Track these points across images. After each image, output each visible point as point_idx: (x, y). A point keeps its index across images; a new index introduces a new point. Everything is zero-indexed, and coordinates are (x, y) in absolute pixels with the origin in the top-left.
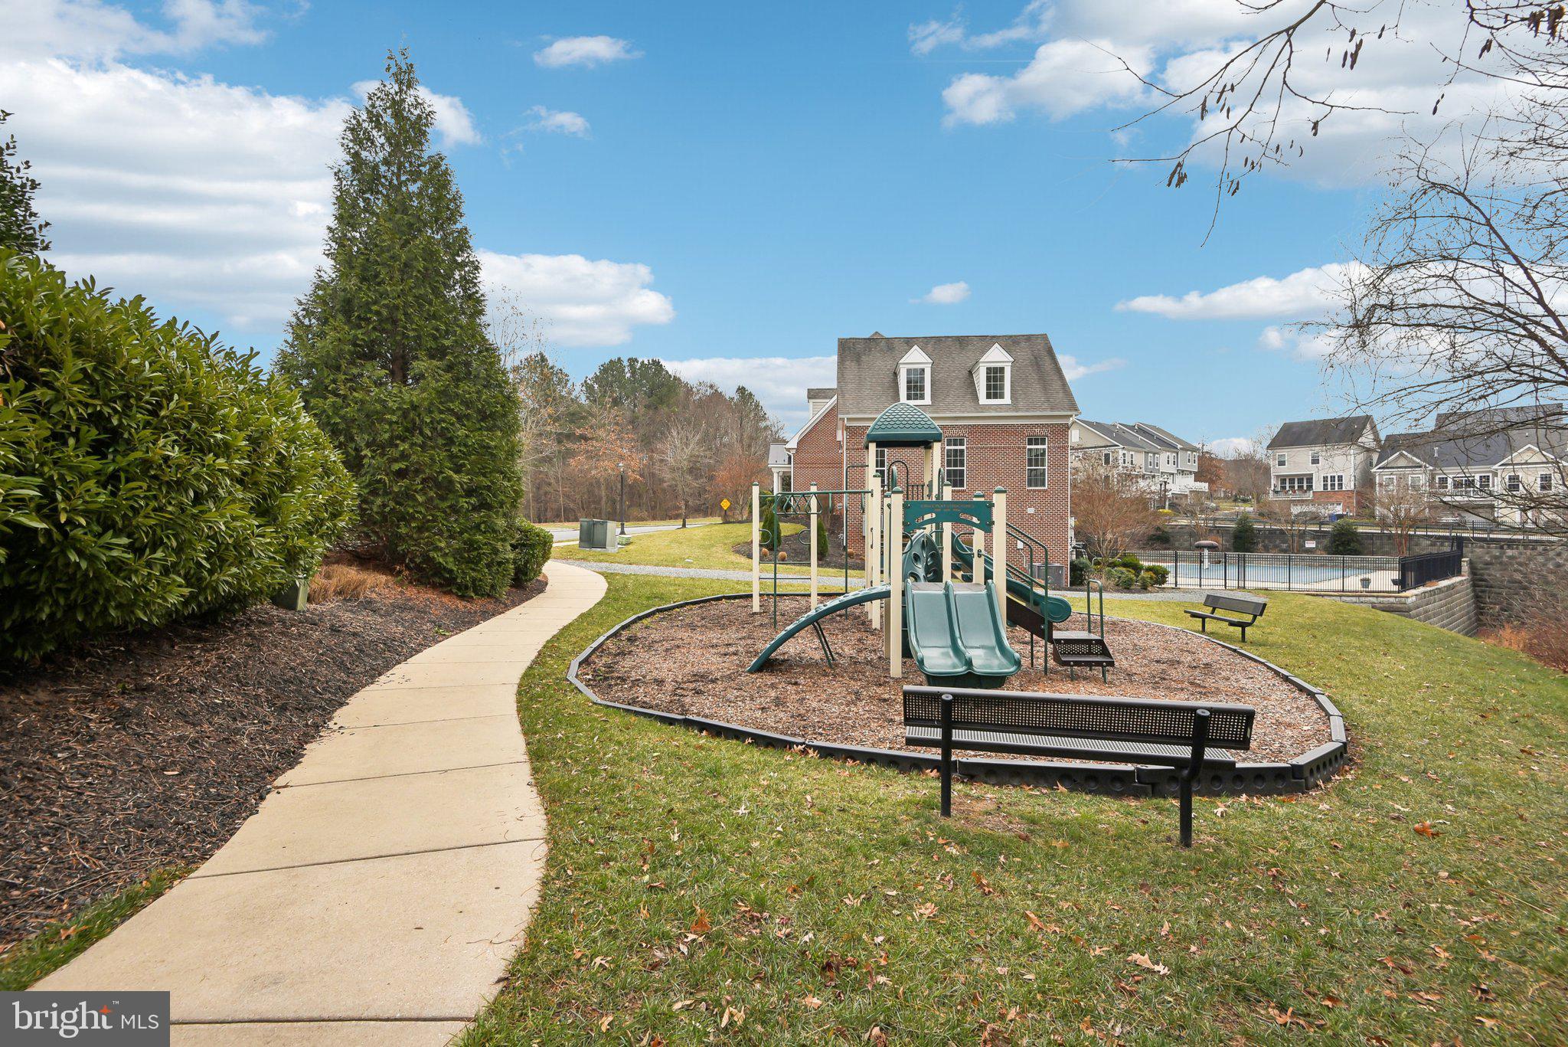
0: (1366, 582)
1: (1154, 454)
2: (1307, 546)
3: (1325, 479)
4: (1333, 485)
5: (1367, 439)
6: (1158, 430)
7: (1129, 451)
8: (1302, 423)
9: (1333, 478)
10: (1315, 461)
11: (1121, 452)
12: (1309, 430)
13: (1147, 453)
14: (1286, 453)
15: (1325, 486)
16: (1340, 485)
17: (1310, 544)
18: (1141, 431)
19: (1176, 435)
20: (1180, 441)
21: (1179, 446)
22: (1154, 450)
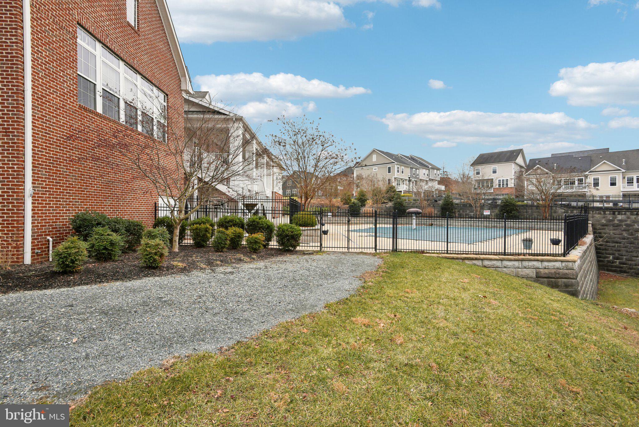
0: (528, 243)
1: (416, 169)
2: (485, 213)
3: (500, 181)
4: (503, 184)
5: (520, 160)
6: (421, 159)
7: (401, 166)
8: (488, 154)
9: (503, 180)
10: (495, 172)
11: (396, 167)
12: (492, 157)
13: (412, 168)
14: (480, 168)
15: (499, 185)
16: (507, 184)
17: (487, 213)
18: (412, 159)
19: (430, 162)
20: (431, 165)
21: (430, 167)
22: (416, 167)
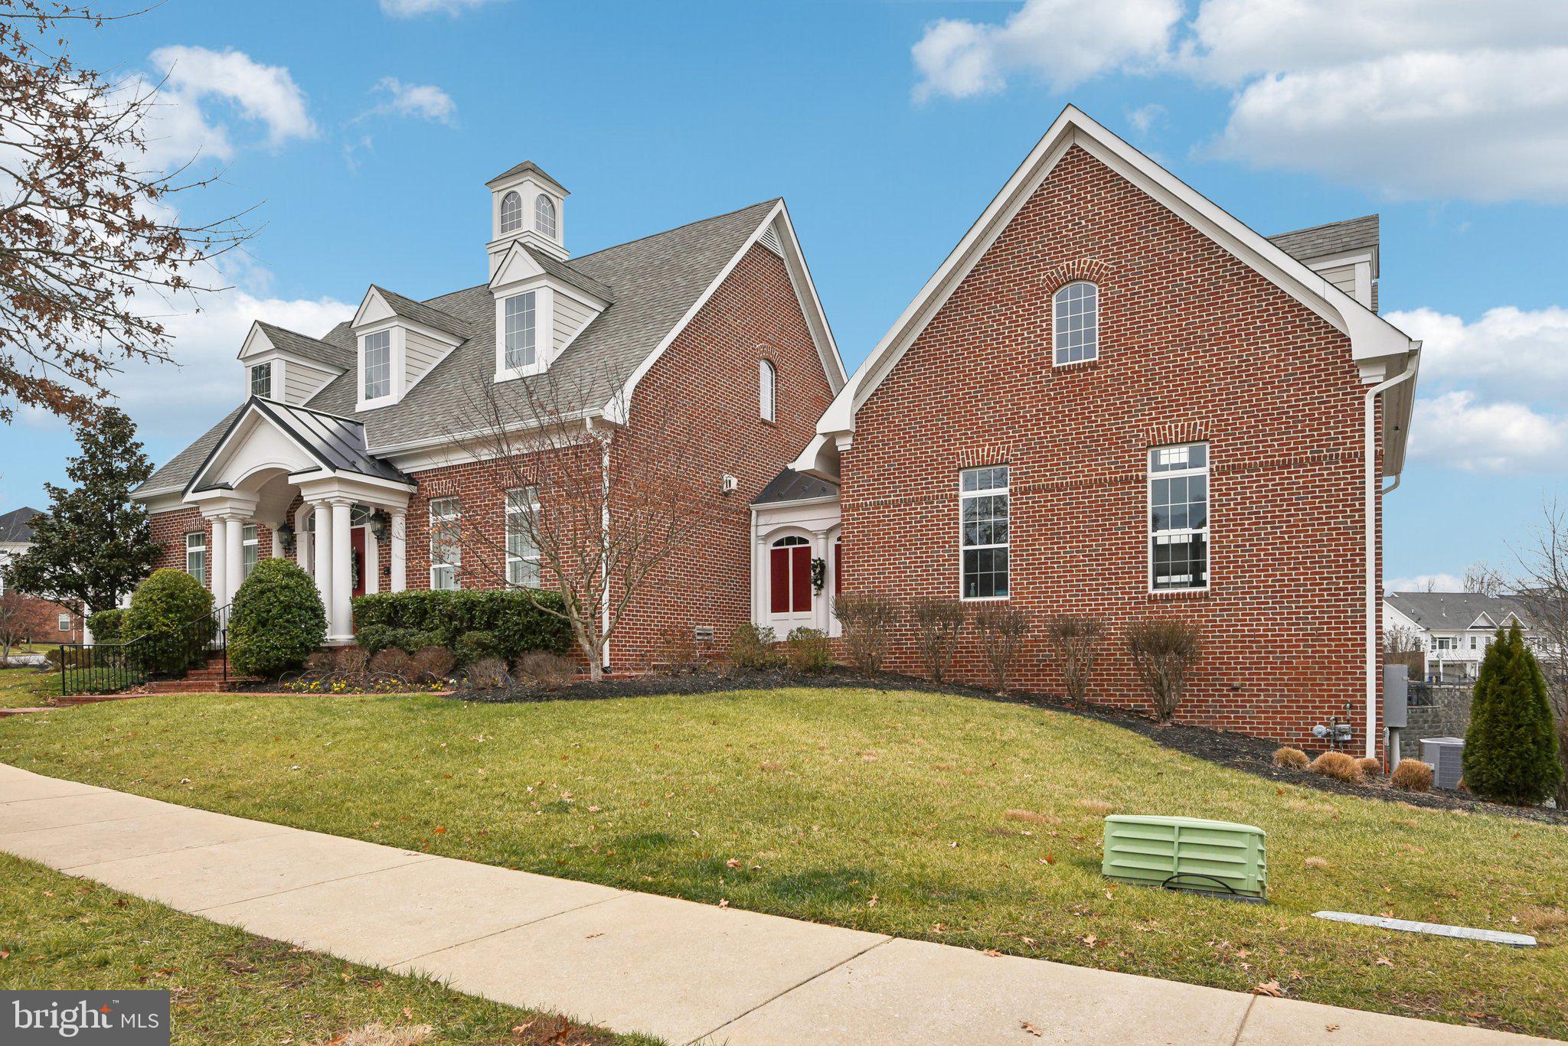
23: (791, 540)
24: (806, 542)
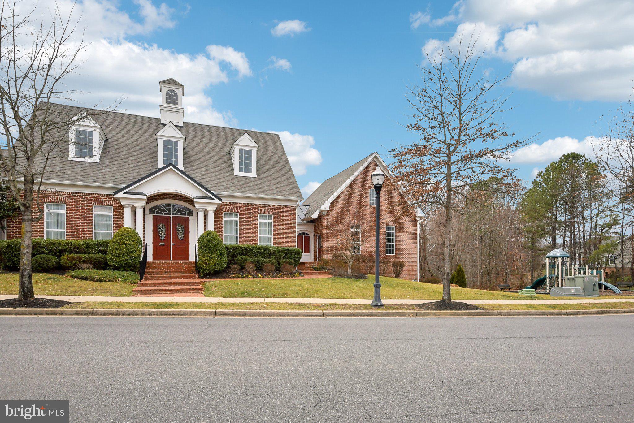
23: (304, 234)
24: (308, 234)
